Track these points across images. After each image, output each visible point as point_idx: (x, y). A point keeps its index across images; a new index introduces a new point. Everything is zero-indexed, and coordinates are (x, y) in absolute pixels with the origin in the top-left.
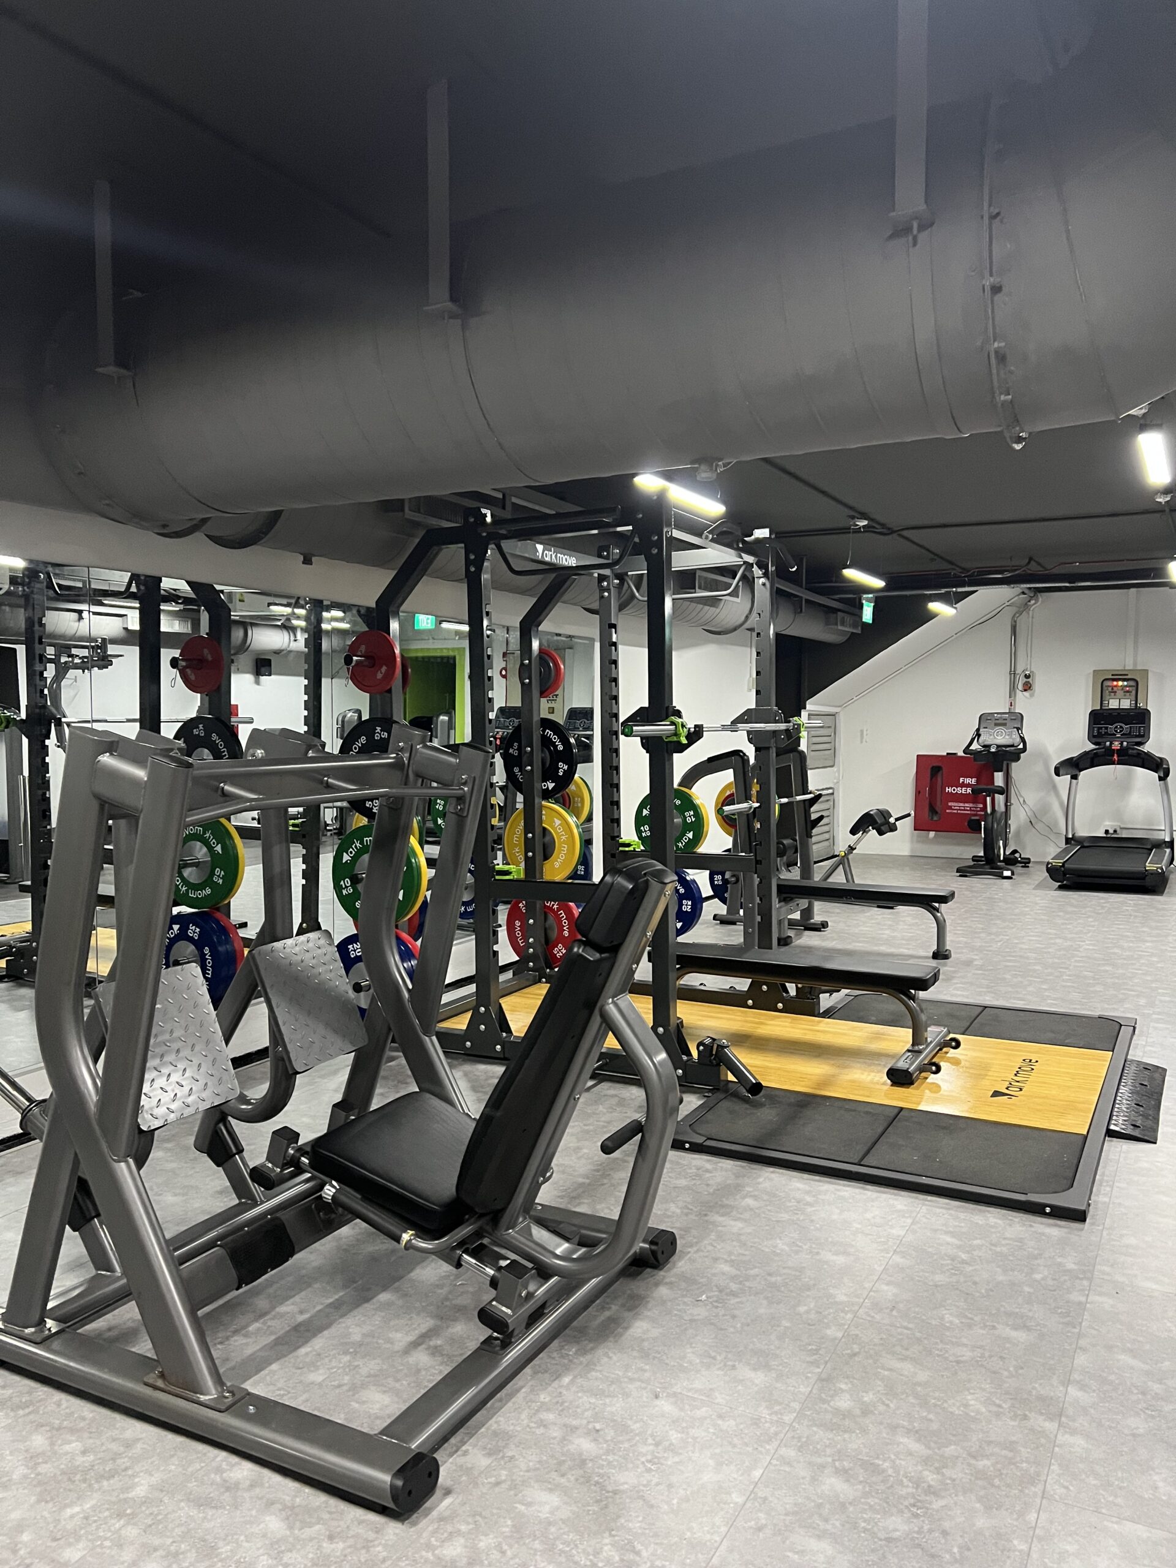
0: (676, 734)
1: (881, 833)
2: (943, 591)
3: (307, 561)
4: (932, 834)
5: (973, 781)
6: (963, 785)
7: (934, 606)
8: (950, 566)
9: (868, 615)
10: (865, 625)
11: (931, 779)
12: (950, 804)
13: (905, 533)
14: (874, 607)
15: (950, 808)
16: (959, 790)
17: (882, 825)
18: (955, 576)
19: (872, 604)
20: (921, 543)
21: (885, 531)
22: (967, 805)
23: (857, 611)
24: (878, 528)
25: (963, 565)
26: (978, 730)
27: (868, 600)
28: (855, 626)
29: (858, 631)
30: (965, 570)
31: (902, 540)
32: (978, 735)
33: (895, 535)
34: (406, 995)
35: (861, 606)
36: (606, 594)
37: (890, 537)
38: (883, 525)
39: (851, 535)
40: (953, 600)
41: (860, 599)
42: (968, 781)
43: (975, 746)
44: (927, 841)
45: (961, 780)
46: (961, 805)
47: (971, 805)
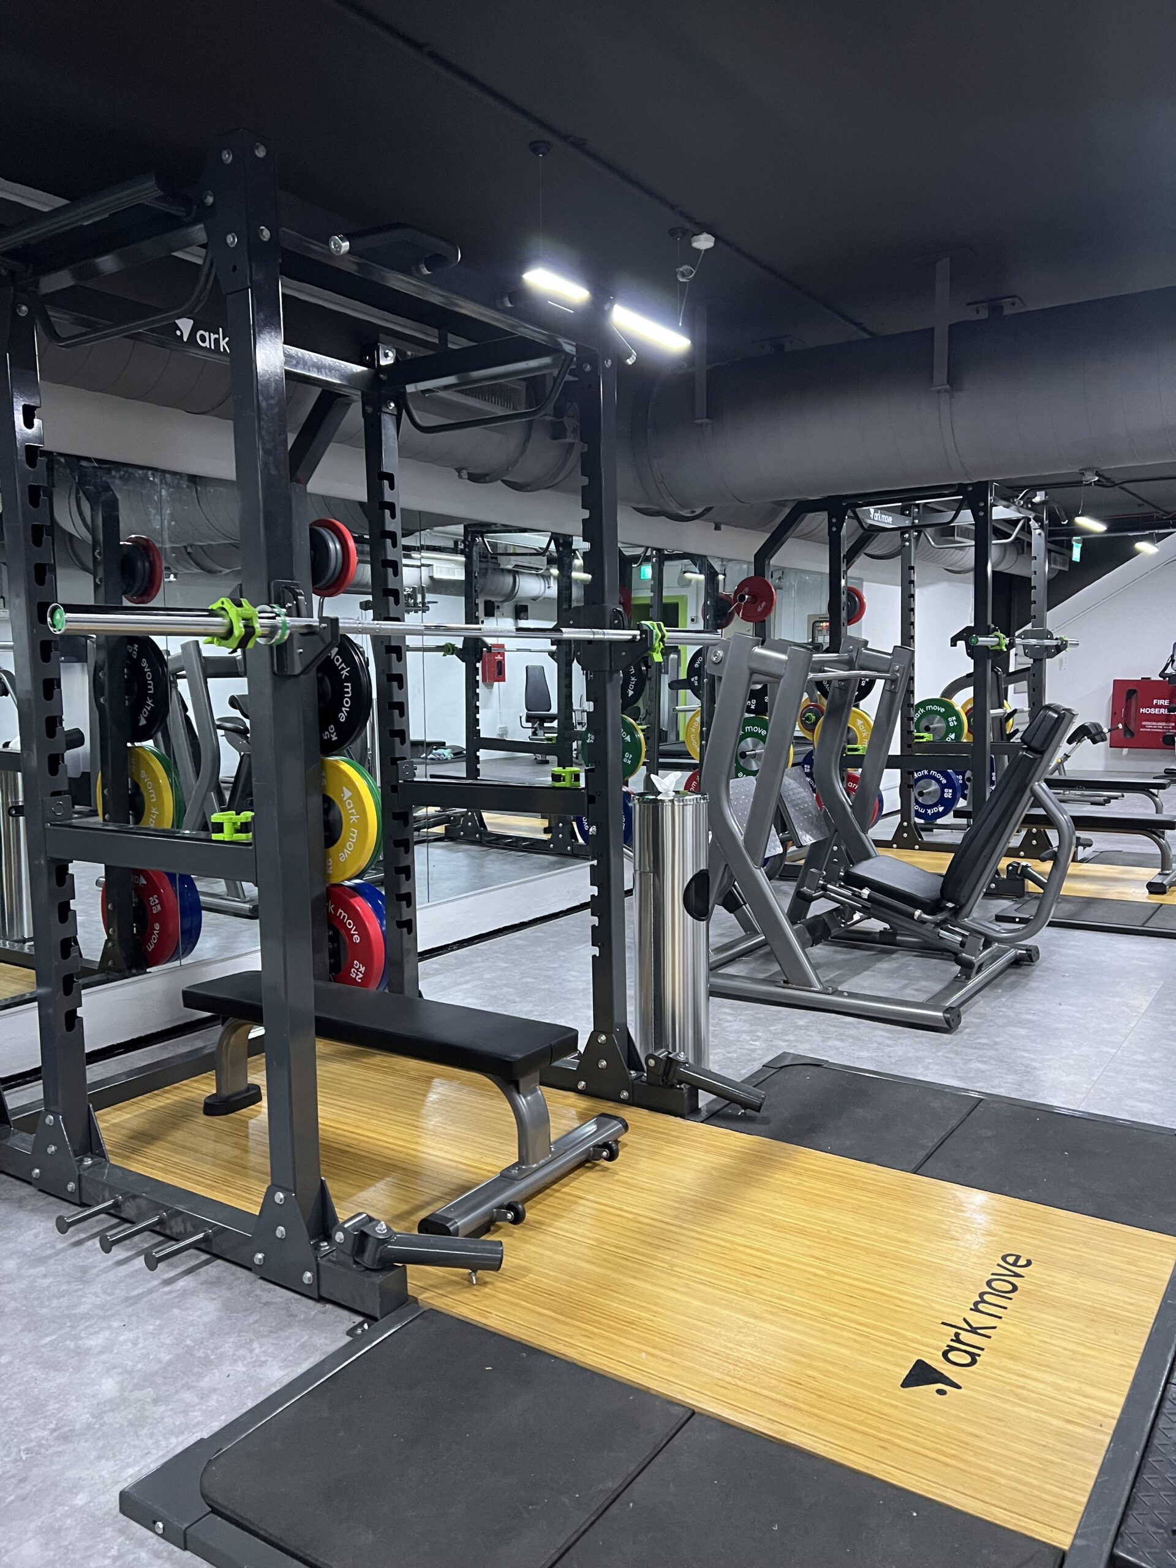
0: (999, 644)
1: (1094, 742)
2: (1147, 532)
3: (717, 528)
4: (1125, 751)
5: (1166, 702)
6: (1157, 706)
7: (1140, 546)
8: (1154, 510)
9: (1076, 555)
10: (1072, 564)
11: (1127, 700)
12: (1144, 723)
13: (1126, 486)
14: (1082, 548)
15: (1144, 727)
16: (1153, 711)
17: (1096, 734)
18: (1158, 519)
19: (1080, 545)
20: (1136, 493)
21: (1109, 484)
22: (1160, 724)
23: (1066, 551)
24: (1105, 482)
25: (1164, 509)
26: (1172, 656)
27: (1077, 541)
28: (1063, 564)
29: (1066, 569)
30: (1168, 513)
31: (1121, 491)
32: (1173, 661)
33: (1116, 488)
34: (849, 809)
35: (1071, 548)
36: (907, 544)
37: (1112, 489)
38: (1107, 479)
39: (1083, 488)
40: (1157, 539)
41: (1070, 541)
42: (1161, 702)
43: (1169, 671)
44: (1120, 757)
45: (1155, 702)
46: (1154, 724)
47: (1164, 724)
